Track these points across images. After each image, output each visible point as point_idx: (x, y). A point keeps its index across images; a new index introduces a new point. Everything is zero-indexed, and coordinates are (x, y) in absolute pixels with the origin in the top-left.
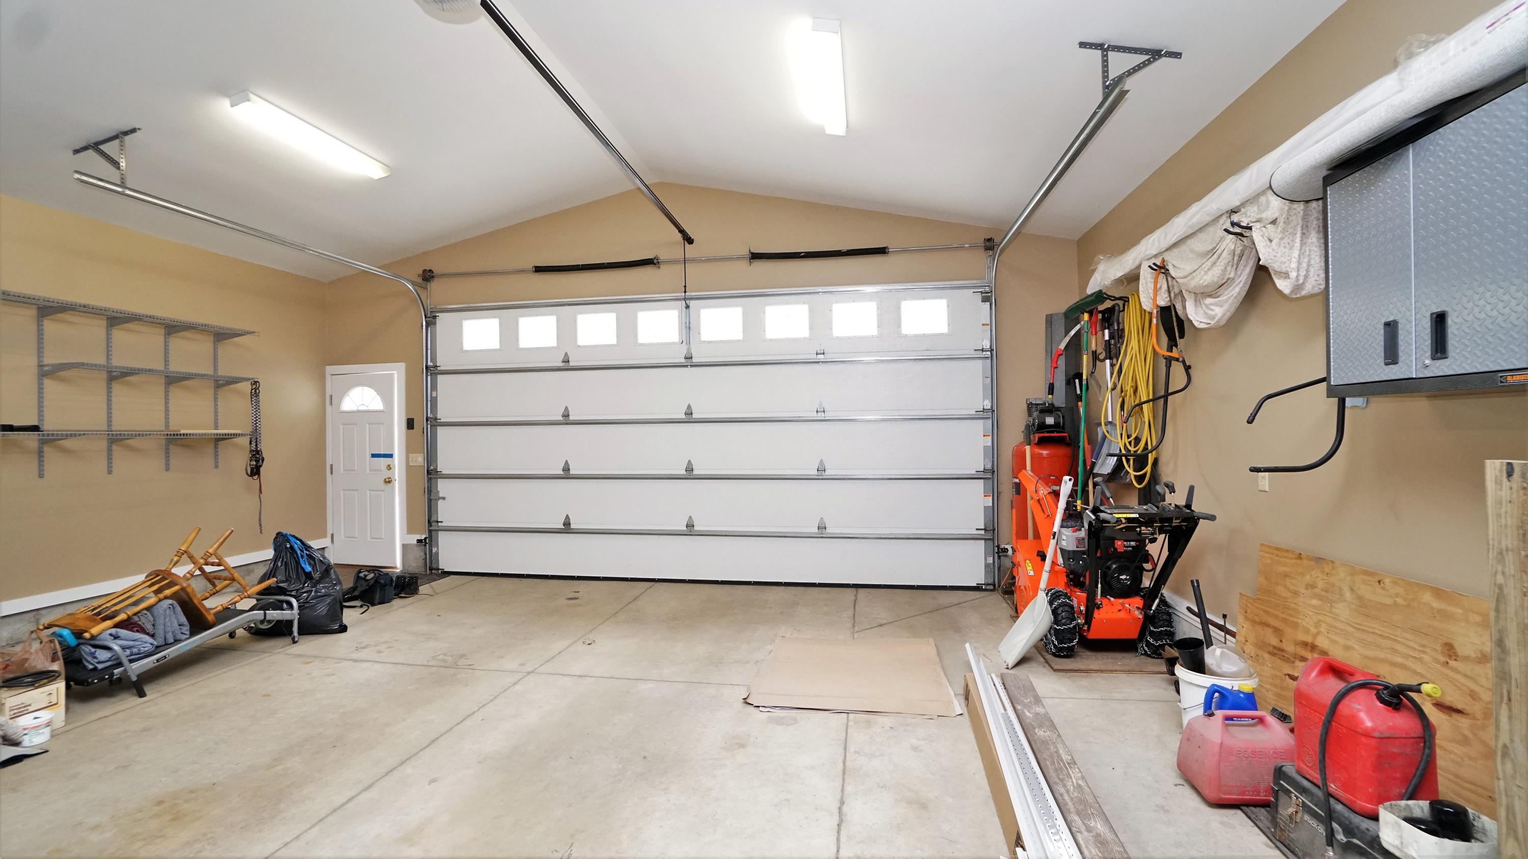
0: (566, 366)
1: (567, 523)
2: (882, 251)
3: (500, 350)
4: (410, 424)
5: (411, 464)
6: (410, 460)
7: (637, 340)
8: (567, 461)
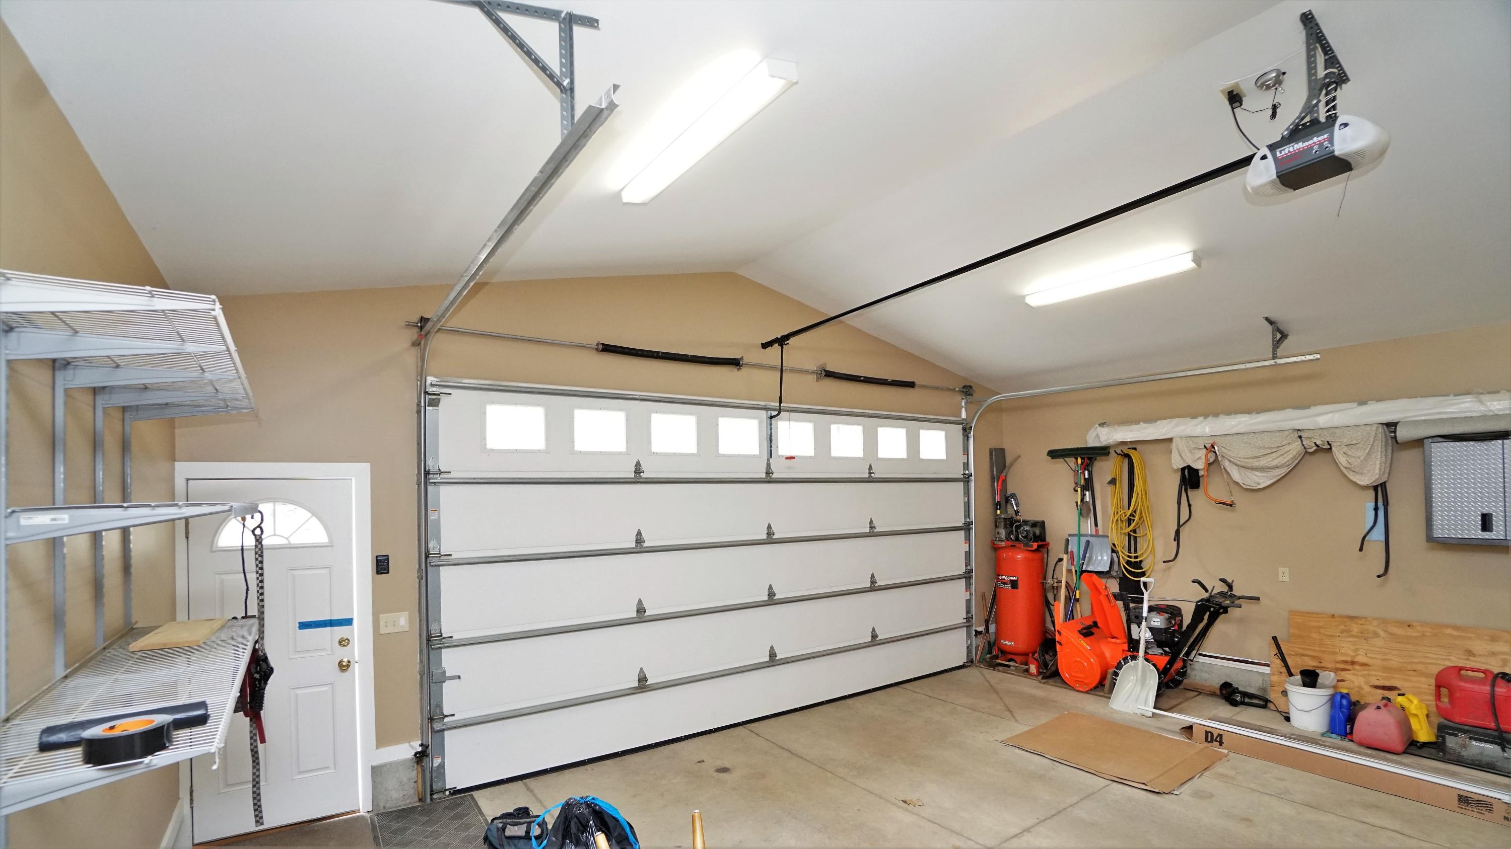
0: (638, 477)
1: (642, 679)
2: (911, 385)
3: (547, 452)
4: (382, 565)
5: (383, 630)
6: (382, 623)
7: (718, 450)
8: (640, 599)
